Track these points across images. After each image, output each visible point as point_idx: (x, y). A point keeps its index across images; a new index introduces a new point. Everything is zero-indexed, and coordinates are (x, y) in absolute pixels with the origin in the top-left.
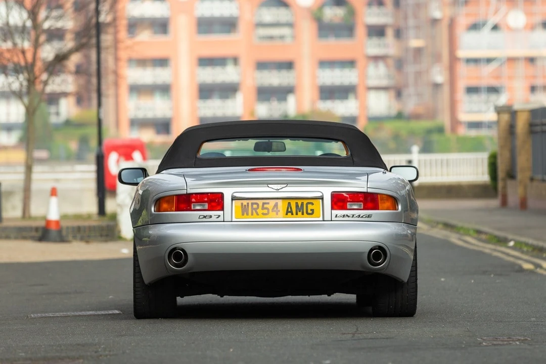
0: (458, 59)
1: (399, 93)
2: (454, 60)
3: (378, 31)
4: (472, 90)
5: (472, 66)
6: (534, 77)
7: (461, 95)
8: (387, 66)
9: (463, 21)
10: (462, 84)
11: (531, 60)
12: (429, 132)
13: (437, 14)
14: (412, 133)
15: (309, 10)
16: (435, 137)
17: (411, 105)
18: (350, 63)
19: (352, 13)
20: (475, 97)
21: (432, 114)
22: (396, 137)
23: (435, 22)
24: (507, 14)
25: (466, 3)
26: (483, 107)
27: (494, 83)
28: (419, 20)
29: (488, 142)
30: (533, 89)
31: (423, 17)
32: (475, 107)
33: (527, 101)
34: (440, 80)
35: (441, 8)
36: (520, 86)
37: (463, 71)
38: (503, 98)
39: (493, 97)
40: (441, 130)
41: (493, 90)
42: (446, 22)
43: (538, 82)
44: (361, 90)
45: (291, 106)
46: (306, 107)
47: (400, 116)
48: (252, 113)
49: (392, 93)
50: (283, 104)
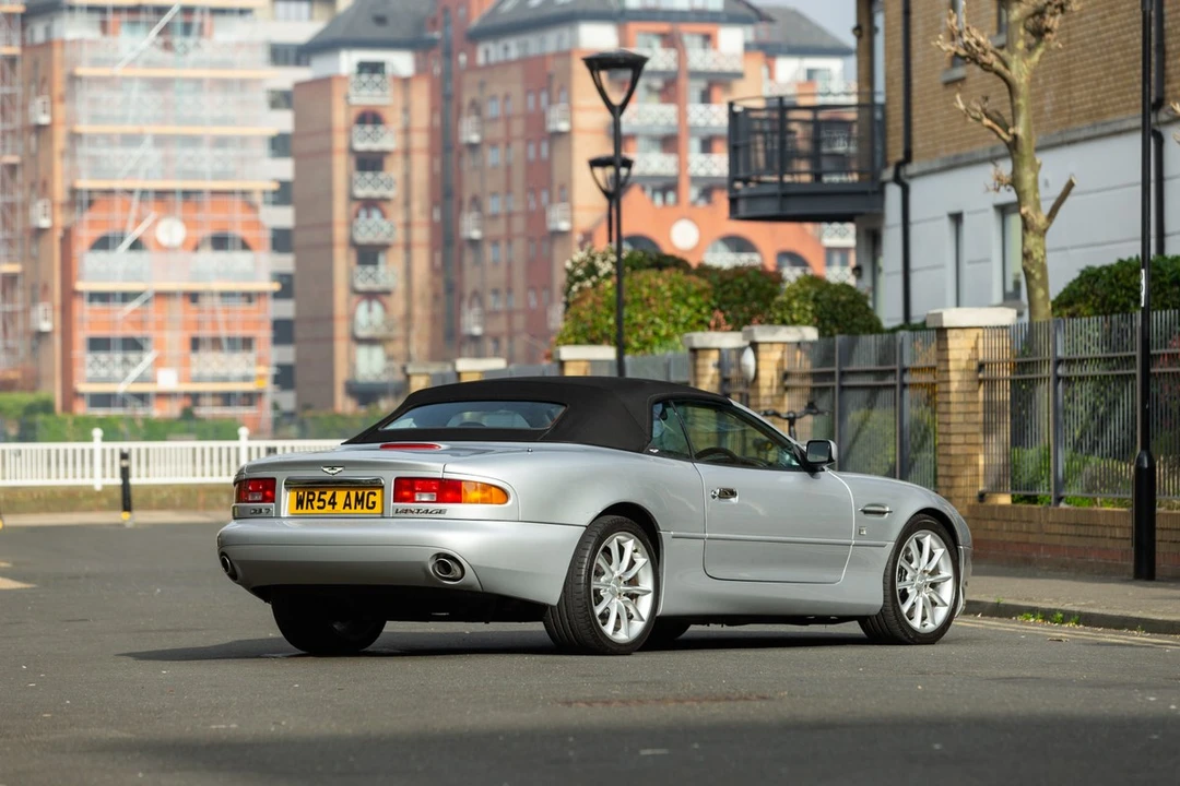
0: (77, 294)
2: (69, 294)
4: (98, 344)
5: (97, 305)
6: (198, 325)
7: (80, 352)
9: (86, 235)
10: (81, 335)
11: (193, 297)
12: (31, 409)
13: (45, 223)
16: (40, 418)
20: (103, 357)
21: (32, 382)
23: (40, 232)
24: (156, 222)
25: (91, 203)
26: (118, 372)
27: (136, 333)
28: (12, 230)
29: (123, 427)
30: (195, 344)
31: (19, 225)
32: (103, 372)
33: (186, 363)
34: (46, 326)
35: (49, 210)
36: (175, 340)
37: (84, 311)
38: (149, 357)
39: (133, 356)
40: (47, 407)
41: (134, 345)
42: (58, 234)
43: (206, 333)
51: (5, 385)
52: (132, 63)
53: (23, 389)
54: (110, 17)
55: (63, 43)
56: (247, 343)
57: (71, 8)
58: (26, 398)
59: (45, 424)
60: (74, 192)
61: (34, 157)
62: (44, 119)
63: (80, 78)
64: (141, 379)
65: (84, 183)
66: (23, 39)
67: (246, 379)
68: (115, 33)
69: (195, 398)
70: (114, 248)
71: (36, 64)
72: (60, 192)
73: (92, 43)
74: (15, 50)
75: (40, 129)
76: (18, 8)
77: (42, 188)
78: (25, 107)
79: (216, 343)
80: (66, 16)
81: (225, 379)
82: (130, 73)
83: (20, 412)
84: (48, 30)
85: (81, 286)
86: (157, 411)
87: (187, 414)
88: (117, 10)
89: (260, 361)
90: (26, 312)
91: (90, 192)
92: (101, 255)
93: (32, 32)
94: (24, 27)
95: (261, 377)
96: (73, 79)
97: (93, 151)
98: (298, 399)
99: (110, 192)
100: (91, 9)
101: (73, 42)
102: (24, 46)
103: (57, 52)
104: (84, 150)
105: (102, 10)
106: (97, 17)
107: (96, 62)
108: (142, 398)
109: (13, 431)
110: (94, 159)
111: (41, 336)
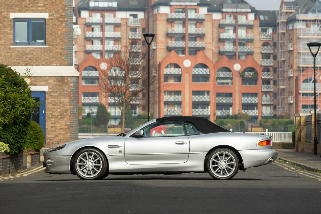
0: (299, 93)
1: (275, 108)
2: (297, 94)
3: (267, 82)
4: (305, 107)
5: (305, 97)
7: (300, 108)
8: (270, 96)
9: (302, 78)
10: (301, 104)
12: (287, 123)
13: (291, 75)
14: (280, 124)
15: (239, 72)
16: (289, 125)
17: (279, 112)
18: (256, 95)
19: (256, 74)
20: (306, 110)
21: (288, 116)
22: (273, 125)
23: (290, 77)
25: (303, 70)
28: (283, 77)
31: (285, 76)
34: (292, 102)
35: (292, 72)
37: (301, 98)
38: (318, 110)
40: (292, 123)
42: (295, 78)
44: (259, 106)
45: (231, 112)
46: (237, 112)
47: (275, 116)
48: (214, 114)
49: (272, 107)
50: (228, 111)
51: (282, 117)
52: (314, 35)
53: (286, 118)
54: (308, 23)
55: (296, 29)
57: (298, 20)
58: (287, 120)
59: (290, 127)
60: (299, 67)
61: (289, 58)
62: (291, 49)
63: (300, 38)
65: (301, 65)
66: (286, 28)
68: (310, 27)
70: (309, 82)
71: (289, 35)
72: (295, 67)
73: (303, 29)
74: (285, 31)
75: (290, 51)
76: (285, 21)
77: (291, 67)
78: (287, 46)
80: (297, 22)
82: (313, 37)
83: (285, 123)
84: (293, 26)
85: (300, 92)
88: (310, 21)
90: (287, 98)
91: (303, 67)
92: (306, 84)
93: (289, 26)
94: (286, 25)
96: (299, 38)
97: (304, 57)
99: (308, 67)
100: (303, 21)
101: (299, 29)
102: (286, 30)
103: (295, 32)
104: (302, 57)
105: (306, 21)
106: (305, 23)
107: (304, 34)
109: (283, 129)
110: (304, 59)
111: (290, 104)
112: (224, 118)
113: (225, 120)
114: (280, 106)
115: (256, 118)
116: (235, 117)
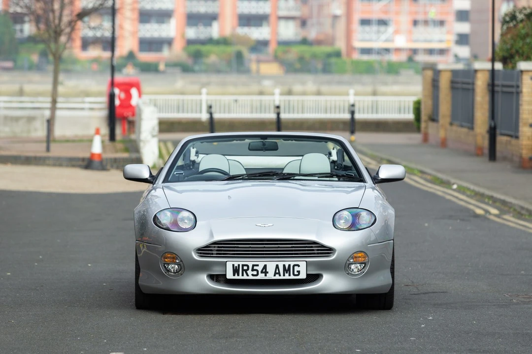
1: (303, 23)
4: (365, 22)
6: (416, 13)
7: (356, 26)
10: (357, 17)
12: (329, 55)
14: (314, 56)
16: (333, 60)
17: (312, 34)
20: (367, 28)
21: (330, 41)
22: (301, 59)
26: (374, 36)
27: (383, 17)
29: (377, 66)
30: (415, 23)
32: (367, 36)
33: (410, 32)
34: (338, 12)
36: (405, 20)
38: (391, 29)
39: (382, 28)
40: (338, 54)
41: (383, 23)
43: (420, 17)
44: (272, 19)
45: (215, 31)
46: (228, 32)
47: (304, 42)
48: (183, 35)
49: (299, 22)
50: (209, 29)
51: (319, 42)
53: (326, 44)
56: (442, 23)
58: (328, 49)
59: (336, 63)
64: (387, 41)
67: (441, 41)
69: (415, 51)
79: (426, 22)
81: (430, 41)
83: (323, 57)
86: (394, 58)
87: (410, 59)
89: (448, 32)
90: (329, 5)
95: (448, 41)
98: (472, 51)
108: (387, 50)
109: (320, 68)
111: (335, 17)
112: (203, 42)
113: (204, 49)
114: (314, 20)
115: (265, 43)
116: (224, 42)
